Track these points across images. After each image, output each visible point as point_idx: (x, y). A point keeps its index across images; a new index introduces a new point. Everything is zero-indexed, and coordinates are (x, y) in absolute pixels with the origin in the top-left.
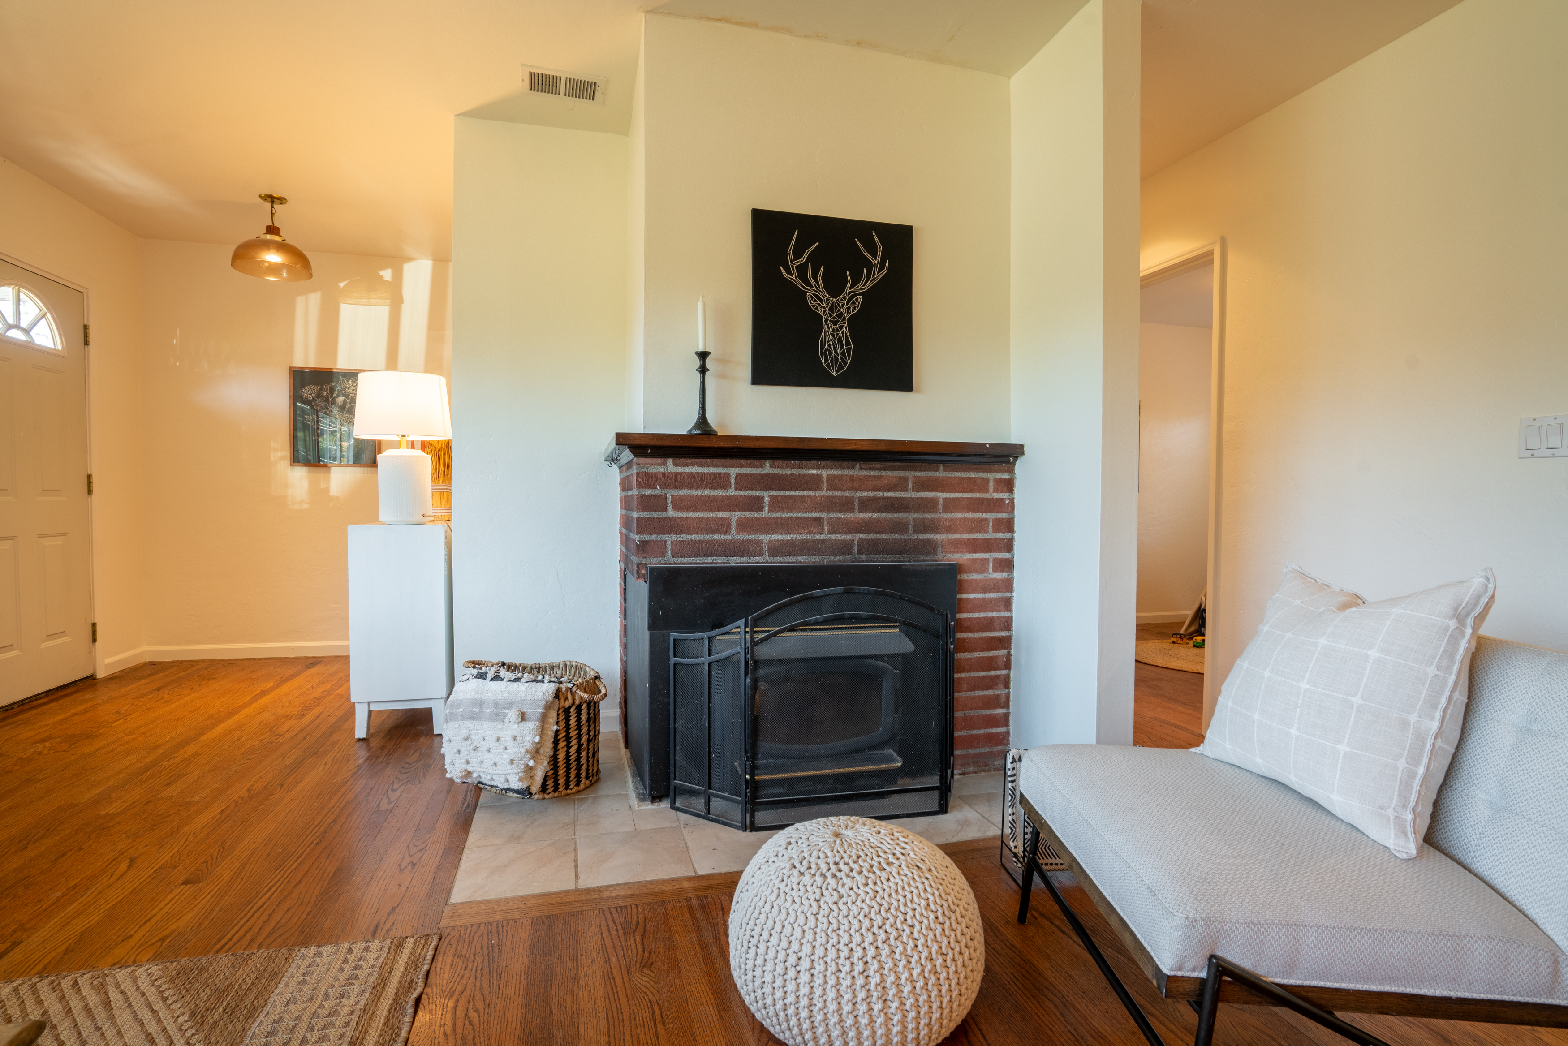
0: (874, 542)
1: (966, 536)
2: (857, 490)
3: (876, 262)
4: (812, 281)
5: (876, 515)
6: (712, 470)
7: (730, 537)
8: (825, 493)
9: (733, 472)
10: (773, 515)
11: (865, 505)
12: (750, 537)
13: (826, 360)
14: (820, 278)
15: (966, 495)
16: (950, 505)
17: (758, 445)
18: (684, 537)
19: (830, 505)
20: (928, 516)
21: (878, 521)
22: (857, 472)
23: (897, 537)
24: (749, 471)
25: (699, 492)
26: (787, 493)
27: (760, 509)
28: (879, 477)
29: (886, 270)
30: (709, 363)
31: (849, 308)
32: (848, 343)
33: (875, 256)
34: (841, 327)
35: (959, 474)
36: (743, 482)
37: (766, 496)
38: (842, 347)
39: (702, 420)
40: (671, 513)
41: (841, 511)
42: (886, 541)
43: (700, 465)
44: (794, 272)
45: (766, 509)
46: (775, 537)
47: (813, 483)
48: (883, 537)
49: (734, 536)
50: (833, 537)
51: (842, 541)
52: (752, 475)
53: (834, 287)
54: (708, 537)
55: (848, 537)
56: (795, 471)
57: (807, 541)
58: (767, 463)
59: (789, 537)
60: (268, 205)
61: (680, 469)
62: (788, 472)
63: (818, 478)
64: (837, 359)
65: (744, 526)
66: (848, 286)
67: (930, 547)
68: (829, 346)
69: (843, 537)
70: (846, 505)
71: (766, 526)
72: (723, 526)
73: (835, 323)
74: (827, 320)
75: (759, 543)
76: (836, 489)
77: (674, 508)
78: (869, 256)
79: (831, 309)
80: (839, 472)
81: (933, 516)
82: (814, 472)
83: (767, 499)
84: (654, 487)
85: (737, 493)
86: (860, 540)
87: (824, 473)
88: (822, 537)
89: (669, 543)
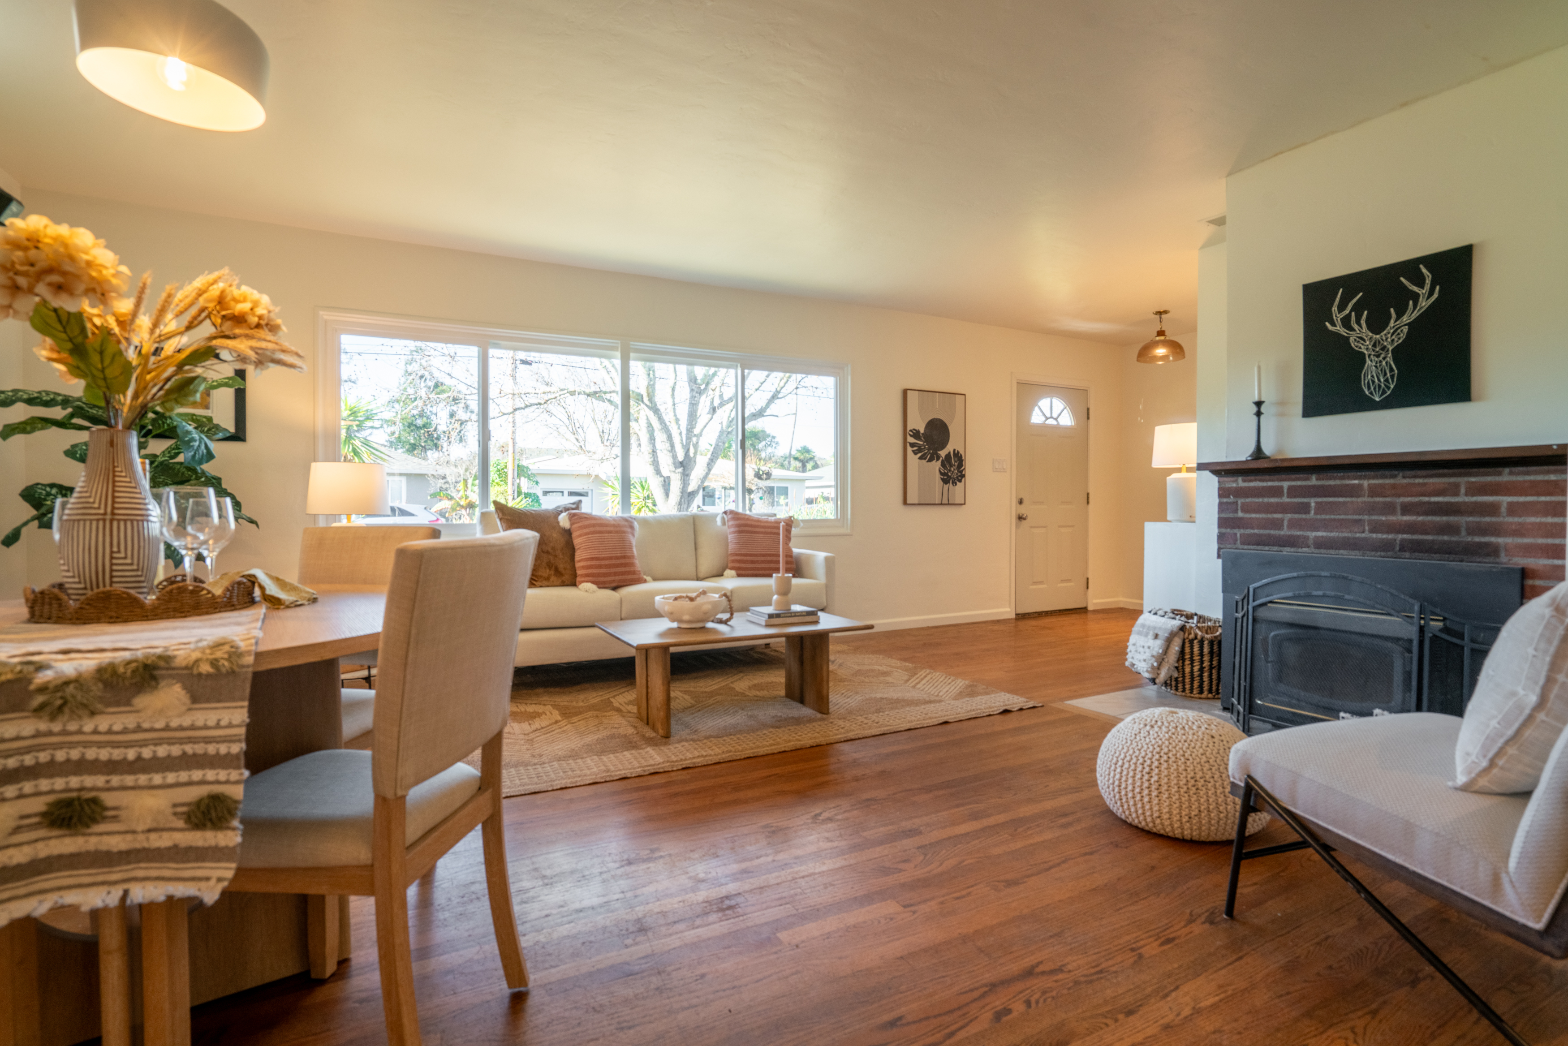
0: (1418, 542)
1: (1541, 541)
2: (1399, 496)
3: (1423, 292)
4: (1356, 327)
5: (1421, 518)
6: (1270, 484)
7: (1282, 533)
8: (1366, 499)
9: (1286, 485)
10: (1319, 517)
11: (1406, 509)
12: (1298, 533)
13: (1369, 388)
14: (1363, 322)
15: (1543, 499)
16: (1513, 509)
17: (1305, 463)
18: (1249, 531)
19: (1371, 509)
20: (1487, 519)
21: (1423, 523)
22: (1400, 480)
23: (1446, 538)
24: (1299, 483)
25: (1260, 500)
26: (1331, 499)
27: (1308, 512)
28: (1425, 484)
29: (1436, 295)
31: (1393, 340)
32: (1392, 370)
33: (1421, 285)
34: (1384, 358)
35: (1532, 478)
36: (1292, 491)
37: (1313, 502)
38: (1385, 374)
39: (1258, 450)
40: (1240, 514)
41: (1383, 514)
42: (1433, 541)
43: (1260, 481)
44: (1339, 323)
45: (1313, 512)
46: (1320, 534)
47: (1354, 491)
48: (1430, 537)
49: (1285, 532)
50: (1374, 535)
51: (1383, 539)
52: (1300, 486)
53: (1377, 325)
54: (1267, 532)
55: (1390, 536)
56: (1338, 482)
57: (1348, 538)
58: (1314, 477)
59: (1332, 534)
60: (1158, 316)
61: (1246, 484)
62: (1332, 483)
63: (1360, 486)
64: (1380, 386)
65: (1292, 524)
66: (1392, 321)
67: (1493, 551)
68: (1372, 376)
69: (1385, 536)
70: (1389, 509)
71: (1313, 526)
72: (1278, 525)
73: (1378, 356)
74: (1369, 355)
75: (1307, 538)
76: (1379, 495)
77: (1242, 511)
78: (1415, 289)
79: (1374, 345)
80: (1380, 481)
81: (1494, 519)
82: (1356, 482)
83: (1313, 505)
84: (1229, 497)
85: (1289, 500)
86: (1402, 540)
87: (1366, 483)
88: (1363, 535)
89: (1238, 535)
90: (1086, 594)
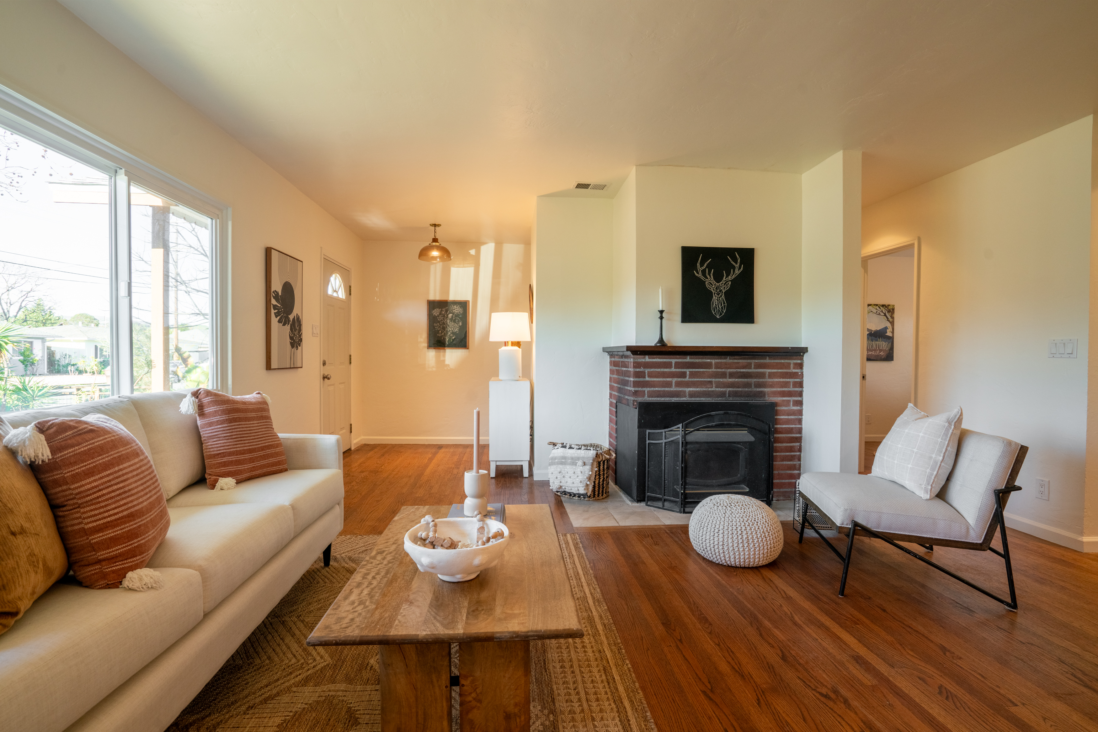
0: (736, 392)
1: (779, 389)
2: (728, 368)
3: (737, 266)
4: (708, 277)
5: (737, 380)
6: (665, 360)
7: (672, 389)
8: (713, 370)
9: (673, 361)
10: (691, 380)
11: (732, 375)
12: (680, 389)
13: (714, 311)
14: (711, 275)
15: (779, 371)
16: (771, 375)
17: (685, 350)
18: (652, 389)
19: (716, 375)
20: (761, 380)
21: (738, 382)
22: (728, 360)
23: (746, 389)
24: (680, 360)
25: (659, 370)
26: (697, 370)
27: (685, 377)
28: (738, 363)
29: (742, 269)
30: (664, 315)
31: (725, 288)
32: (724, 303)
33: (736, 263)
34: (721, 296)
35: (776, 361)
36: (678, 365)
37: (688, 371)
38: (721, 305)
39: (661, 340)
40: (647, 379)
41: (720, 378)
42: (741, 391)
43: (659, 358)
44: (700, 273)
45: (688, 377)
46: (691, 389)
47: (709, 366)
48: (740, 389)
49: (673, 389)
50: (717, 389)
51: (721, 391)
52: (681, 362)
53: (718, 278)
54: (663, 389)
55: (724, 389)
56: (700, 360)
57: (705, 391)
58: (688, 357)
59: (698, 389)
61: (651, 360)
62: (697, 361)
63: (711, 363)
64: (719, 311)
65: (678, 384)
66: (724, 278)
67: (762, 394)
68: (716, 305)
69: (722, 390)
70: (723, 375)
71: (688, 385)
72: (669, 384)
73: (718, 294)
74: (715, 293)
75: (685, 392)
76: (719, 368)
77: (648, 377)
78: (734, 264)
79: (717, 288)
80: (720, 361)
81: (763, 380)
82: (709, 360)
83: (688, 373)
84: (640, 368)
85: (675, 370)
86: (729, 391)
87: (713, 361)
88: (712, 389)
89: (646, 392)
90: (350, 438)
